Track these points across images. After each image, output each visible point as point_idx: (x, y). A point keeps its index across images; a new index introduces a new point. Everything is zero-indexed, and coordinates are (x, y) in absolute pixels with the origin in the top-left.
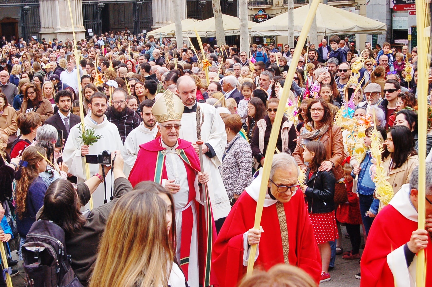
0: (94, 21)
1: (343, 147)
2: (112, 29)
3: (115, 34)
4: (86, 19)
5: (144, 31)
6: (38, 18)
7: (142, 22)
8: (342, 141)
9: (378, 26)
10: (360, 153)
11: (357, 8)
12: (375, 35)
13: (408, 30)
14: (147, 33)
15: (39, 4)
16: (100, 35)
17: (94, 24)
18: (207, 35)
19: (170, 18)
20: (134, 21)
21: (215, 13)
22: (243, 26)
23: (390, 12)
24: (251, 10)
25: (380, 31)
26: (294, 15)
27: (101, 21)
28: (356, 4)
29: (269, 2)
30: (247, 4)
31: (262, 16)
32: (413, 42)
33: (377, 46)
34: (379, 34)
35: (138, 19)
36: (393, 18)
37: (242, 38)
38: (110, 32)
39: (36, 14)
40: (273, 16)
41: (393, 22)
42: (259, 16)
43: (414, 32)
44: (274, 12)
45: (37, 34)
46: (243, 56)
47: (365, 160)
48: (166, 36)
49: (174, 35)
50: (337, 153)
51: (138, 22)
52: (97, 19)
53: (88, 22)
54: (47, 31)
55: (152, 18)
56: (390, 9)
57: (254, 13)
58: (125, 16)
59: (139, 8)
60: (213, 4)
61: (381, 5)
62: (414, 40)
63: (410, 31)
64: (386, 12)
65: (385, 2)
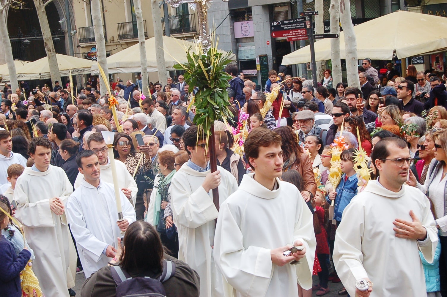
10: (335, 177)
13: (256, 60)
18: (41, 77)
21: (47, 52)
23: (235, 42)
24: (83, 47)
32: (263, 72)
36: (239, 48)
41: (239, 52)
42: (93, 54)
43: (262, 61)
47: (340, 185)
49: (1, 79)
50: (310, 183)
56: (235, 39)
57: (86, 51)
60: (45, 43)
61: (226, 35)
62: (263, 70)
63: (258, 60)
64: (231, 43)
65: (229, 32)
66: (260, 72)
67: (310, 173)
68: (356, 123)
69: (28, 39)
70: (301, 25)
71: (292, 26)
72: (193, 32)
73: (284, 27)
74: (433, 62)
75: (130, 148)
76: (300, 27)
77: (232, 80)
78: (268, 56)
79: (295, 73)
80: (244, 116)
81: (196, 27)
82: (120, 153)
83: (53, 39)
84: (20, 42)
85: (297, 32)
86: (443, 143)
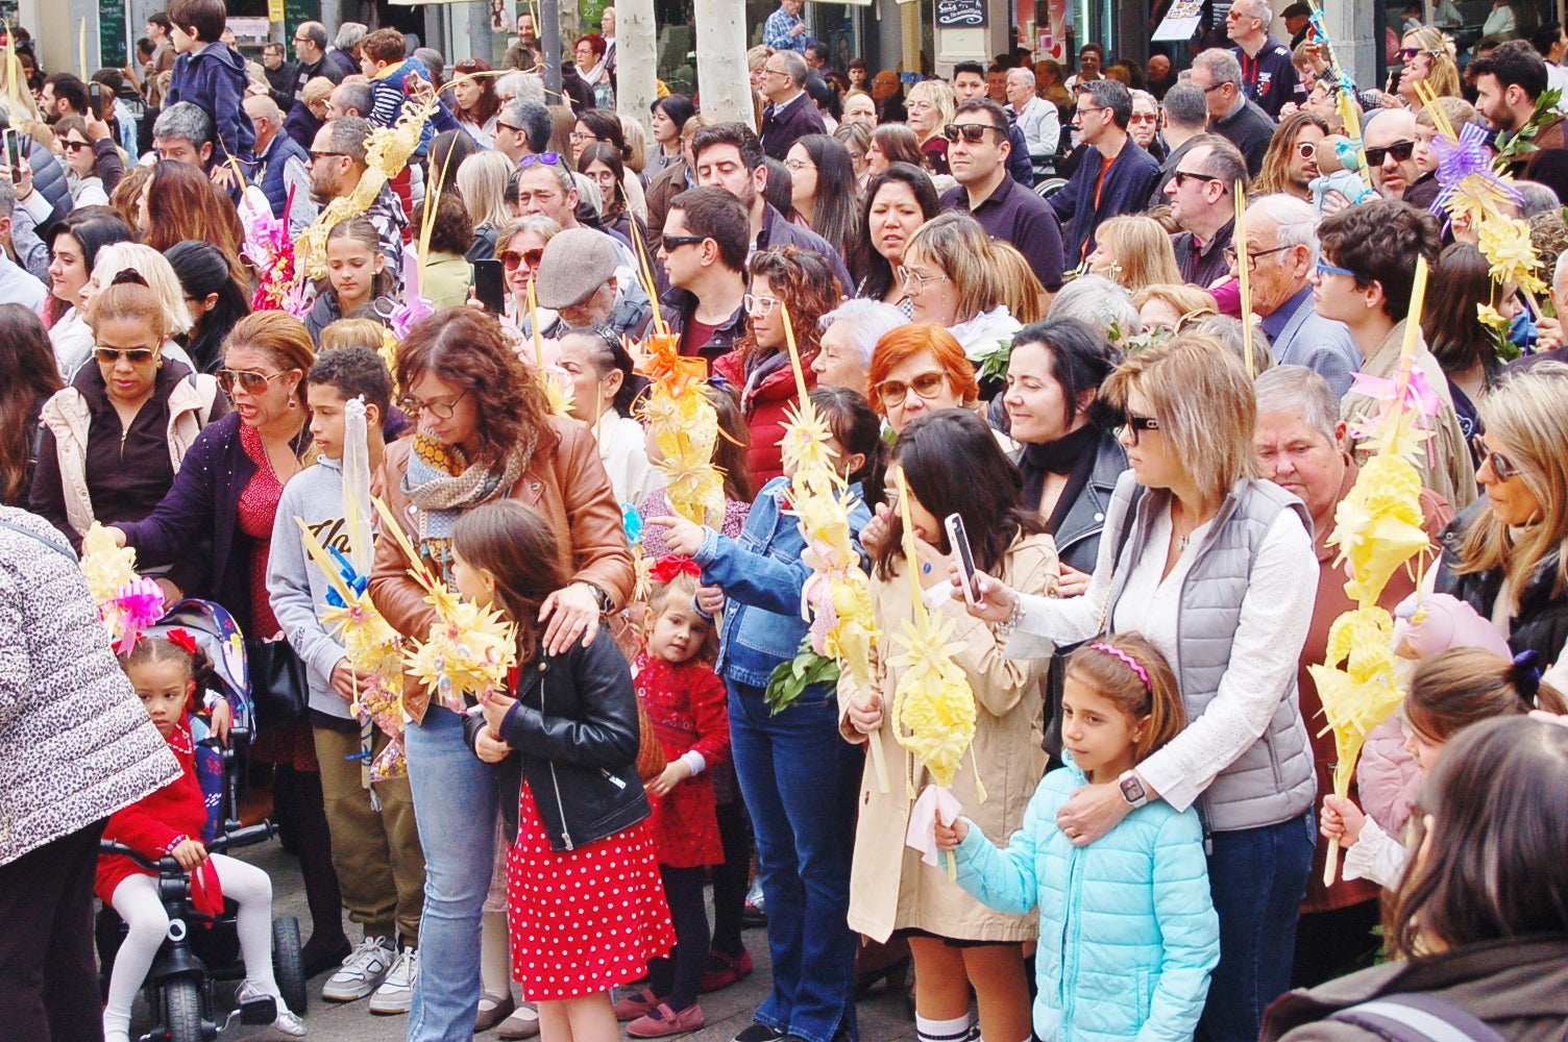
50: (602, 557)
66: (282, 27)
67: (604, 511)
68: (800, 279)
74: (1021, 20)
77: (195, 55)
86: (1166, 408)
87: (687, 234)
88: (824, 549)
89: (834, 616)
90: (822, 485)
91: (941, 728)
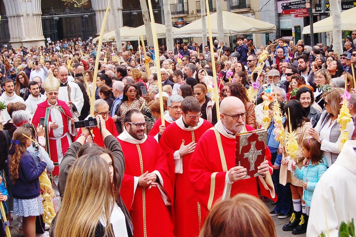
0: (51, 32)
1: (255, 119)
2: (65, 37)
3: (68, 41)
4: (45, 31)
5: (91, 38)
6: (7, 31)
7: (89, 31)
8: (255, 114)
9: (269, 27)
10: (266, 121)
11: (253, 14)
12: (267, 34)
13: (292, 29)
14: (93, 39)
15: (8, 20)
16: (57, 42)
17: (51, 34)
19: (110, 26)
20: (82, 30)
21: (145, 22)
22: (169, 30)
23: (278, 16)
24: (172, 18)
25: (271, 31)
26: (206, 21)
27: (57, 31)
28: (252, 11)
29: (186, 12)
30: (171, 13)
31: (181, 23)
32: (297, 38)
33: (269, 42)
34: (270, 33)
35: (86, 29)
36: (281, 20)
37: (168, 40)
38: (64, 39)
39: (5, 27)
40: (189, 22)
41: (281, 23)
42: (179, 23)
43: (296, 30)
44: (190, 19)
45: (7, 44)
46: (170, 54)
47: (270, 127)
48: (108, 41)
49: (114, 40)
51: (86, 31)
52: (54, 30)
53: (47, 32)
54: (15, 41)
55: (96, 27)
56: (278, 13)
57: (175, 21)
58: (75, 26)
59: (86, 20)
60: (143, 15)
61: (271, 11)
62: (297, 37)
63: (293, 30)
64: (275, 16)
65: (273, 8)
66: (294, 38)
67: (252, 117)
68: (301, 79)
69: (136, 12)
70: (304, 6)
71: (297, 7)
72: (248, 8)
73: (291, 7)
75: (136, 94)
76: (303, 7)
78: (301, 27)
79: (320, 39)
80: (229, 73)
81: (250, 5)
82: (129, 97)
83: (153, 12)
84: (131, 13)
85: (301, 11)
86: (330, 101)
87: (292, 73)
88: (278, 124)
89: (278, 134)
90: (278, 114)
91: (294, 150)
